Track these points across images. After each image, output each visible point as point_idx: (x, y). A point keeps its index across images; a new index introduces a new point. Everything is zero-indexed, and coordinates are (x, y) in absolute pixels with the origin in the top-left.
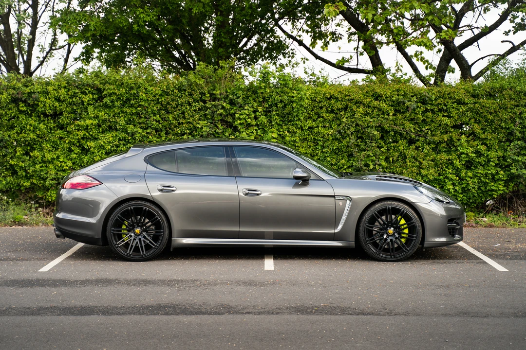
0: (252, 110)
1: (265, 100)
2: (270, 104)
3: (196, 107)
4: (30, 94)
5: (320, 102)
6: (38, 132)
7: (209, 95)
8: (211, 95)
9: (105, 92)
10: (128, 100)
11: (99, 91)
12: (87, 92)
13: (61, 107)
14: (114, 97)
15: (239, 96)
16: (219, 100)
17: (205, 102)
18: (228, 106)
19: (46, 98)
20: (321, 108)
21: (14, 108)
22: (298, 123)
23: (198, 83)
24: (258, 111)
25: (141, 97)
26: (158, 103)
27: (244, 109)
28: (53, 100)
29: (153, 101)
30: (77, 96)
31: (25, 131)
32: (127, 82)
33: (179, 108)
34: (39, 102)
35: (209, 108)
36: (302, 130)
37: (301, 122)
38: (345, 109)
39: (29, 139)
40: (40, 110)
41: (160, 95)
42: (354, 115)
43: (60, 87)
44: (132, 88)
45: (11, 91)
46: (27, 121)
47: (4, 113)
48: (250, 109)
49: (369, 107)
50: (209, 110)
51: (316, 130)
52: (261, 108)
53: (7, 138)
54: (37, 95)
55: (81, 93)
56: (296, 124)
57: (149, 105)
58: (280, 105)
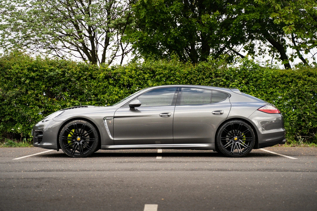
0: (239, 82)
1: (246, 77)
2: (248, 79)
3: (207, 81)
4: (115, 74)
5: (277, 78)
6: (119, 95)
7: (214, 74)
8: (215, 74)
9: (157, 73)
10: (170, 77)
11: (153, 72)
12: (147, 72)
13: (132, 81)
14: (162, 75)
15: (232, 74)
16: (220, 77)
17: (212, 78)
18: (225, 80)
19: (124, 76)
20: (278, 81)
21: (106, 82)
22: (265, 89)
23: (208, 67)
24: (242, 83)
25: (177, 75)
26: (186, 79)
27: (234, 82)
28: (128, 77)
29: (183, 77)
30: (142, 75)
31: (112, 95)
32: (169, 67)
33: (198, 81)
34: (120, 78)
35: (214, 81)
36: (267, 94)
37: (266, 89)
38: (292, 82)
39: (115, 99)
40: (121, 82)
41: (187, 74)
42: (297, 85)
43: (132, 70)
44: (172, 70)
45: (105, 72)
46: (113, 89)
47: (101, 84)
48: (238, 81)
49: (305, 80)
50: (214, 82)
51: (275, 94)
52: (244, 81)
53: (102, 98)
54: (120, 74)
55: (144, 73)
56: (264, 90)
57: (181, 79)
58: (255, 79)
